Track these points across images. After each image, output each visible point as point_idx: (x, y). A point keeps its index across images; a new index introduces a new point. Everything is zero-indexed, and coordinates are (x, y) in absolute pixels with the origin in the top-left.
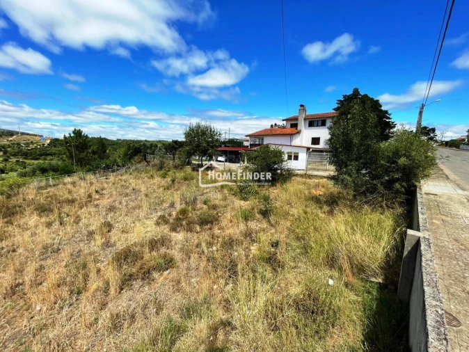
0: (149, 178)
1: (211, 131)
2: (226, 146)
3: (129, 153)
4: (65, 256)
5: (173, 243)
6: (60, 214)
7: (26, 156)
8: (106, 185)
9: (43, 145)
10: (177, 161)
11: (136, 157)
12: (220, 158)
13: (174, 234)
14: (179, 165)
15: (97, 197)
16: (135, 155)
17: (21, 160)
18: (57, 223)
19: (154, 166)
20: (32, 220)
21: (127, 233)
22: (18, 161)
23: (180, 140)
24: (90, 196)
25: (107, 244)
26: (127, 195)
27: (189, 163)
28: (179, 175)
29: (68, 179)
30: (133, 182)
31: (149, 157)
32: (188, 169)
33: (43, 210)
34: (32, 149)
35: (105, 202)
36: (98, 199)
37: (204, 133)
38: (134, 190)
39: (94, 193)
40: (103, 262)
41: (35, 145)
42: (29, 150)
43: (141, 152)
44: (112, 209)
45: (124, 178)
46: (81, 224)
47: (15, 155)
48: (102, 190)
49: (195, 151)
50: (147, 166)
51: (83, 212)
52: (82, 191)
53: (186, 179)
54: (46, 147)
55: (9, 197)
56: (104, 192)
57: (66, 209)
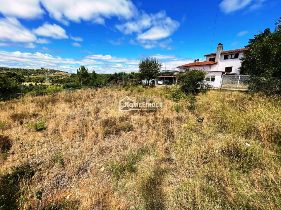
0: (118, 91)
2: (163, 75)
3: (108, 79)
4: (77, 120)
5: (132, 120)
6: (75, 103)
7: (61, 82)
8: (96, 93)
9: (68, 77)
10: (134, 83)
11: (112, 81)
12: (159, 82)
13: (132, 116)
14: (135, 84)
15: (92, 97)
16: (111, 80)
17: (59, 84)
18: (74, 107)
19: (121, 85)
20: (63, 105)
21: (107, 114)
22: (57, 85)
23: (136, 72)
24: (89, 97)
25: (97, 118)
26: (107, 97)
27: (141, 83)
28: (135, 89)
29: (79, 91)
30: (110, 92)
31: (118, 81)
32: (141, 87)
33: (67, 101)
34: (63, 79)
35: (96, 100)
36: (93, 99)
37: (151, 64)
38: (110, 95)
39: (91, 96)
40: (95, 125)
41: (65, 77)
42: (62, 79)
43: (114, 79)
44: (100, 102)
45: (105, 90)
46: (85, 108)
47: (56, 82)
48: (95, 95)
49: (145, 75)
50: (117, 85)
51: (86, 104)
52: (85, 94)
53: (139, 91)
54: (69, 78)
55: (54, 96)
56: (96, 96)
57: (78, 101)
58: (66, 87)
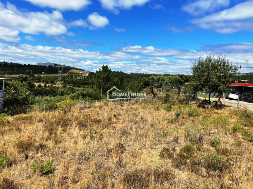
0: (155, 109)
1: (224, 65)
2: (240, 82)
3: (140, 85)
5: (176, 180)
6: (91, 130)
7: (75, 84)
8: (121, 112)
9: (85, 76)
10: (182, 96)
11: (145, 90)
12: (231, 96)
13: (177, 171)
14: (184, 100)
15: (115, 121)
16: (144, 88)
17: (72, 87)
18: (89, 137)
19: (160, 98)
20: (75, 131)
21: (135, 157)
22: (70, 88)
24: (110, 119)
25: (120, 164)
26: (136, 123)
27: (194, 98)
28: (185, 110)
29: (97, 104)
30: (142, 112)
31: (155, 90)
32: (194, 105)
33: (82, 125)
34: (78, 80)
35: (120, 126)
36: (116, 123)
37: (214, 67)
38: (142, 119)
39: (113, 117)
40: (116, 179)
41: (80, 77)
42: (76, 80)
43: (149, 85)
44: (124, 133)
45: (135, 107)
46: (103, 141)
47: (69, 83)
48: (119, 115)
49: (204, 86)
50: (153, 98)
51: (105, 132)
52: (106, 114)
53: (190, 115)
54: (86, 78)
55: (65, 112)
56: (120, 117)
57: (95, 127)
58: (80, 96)
